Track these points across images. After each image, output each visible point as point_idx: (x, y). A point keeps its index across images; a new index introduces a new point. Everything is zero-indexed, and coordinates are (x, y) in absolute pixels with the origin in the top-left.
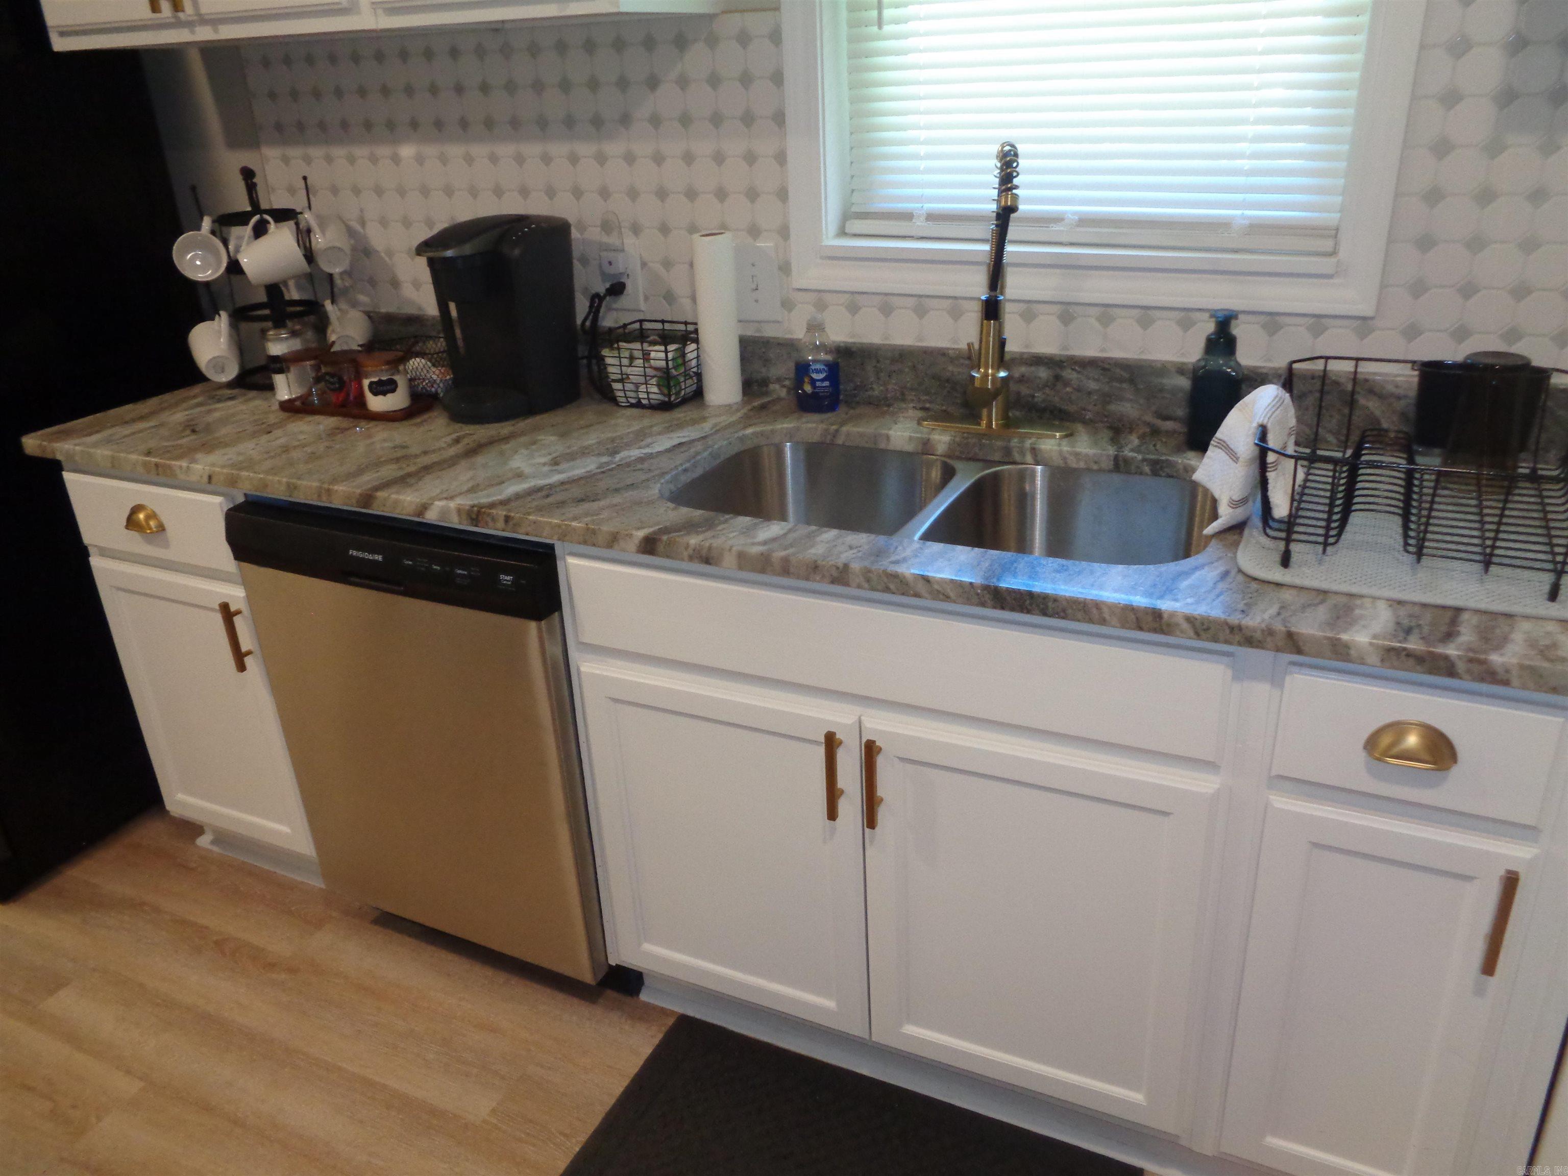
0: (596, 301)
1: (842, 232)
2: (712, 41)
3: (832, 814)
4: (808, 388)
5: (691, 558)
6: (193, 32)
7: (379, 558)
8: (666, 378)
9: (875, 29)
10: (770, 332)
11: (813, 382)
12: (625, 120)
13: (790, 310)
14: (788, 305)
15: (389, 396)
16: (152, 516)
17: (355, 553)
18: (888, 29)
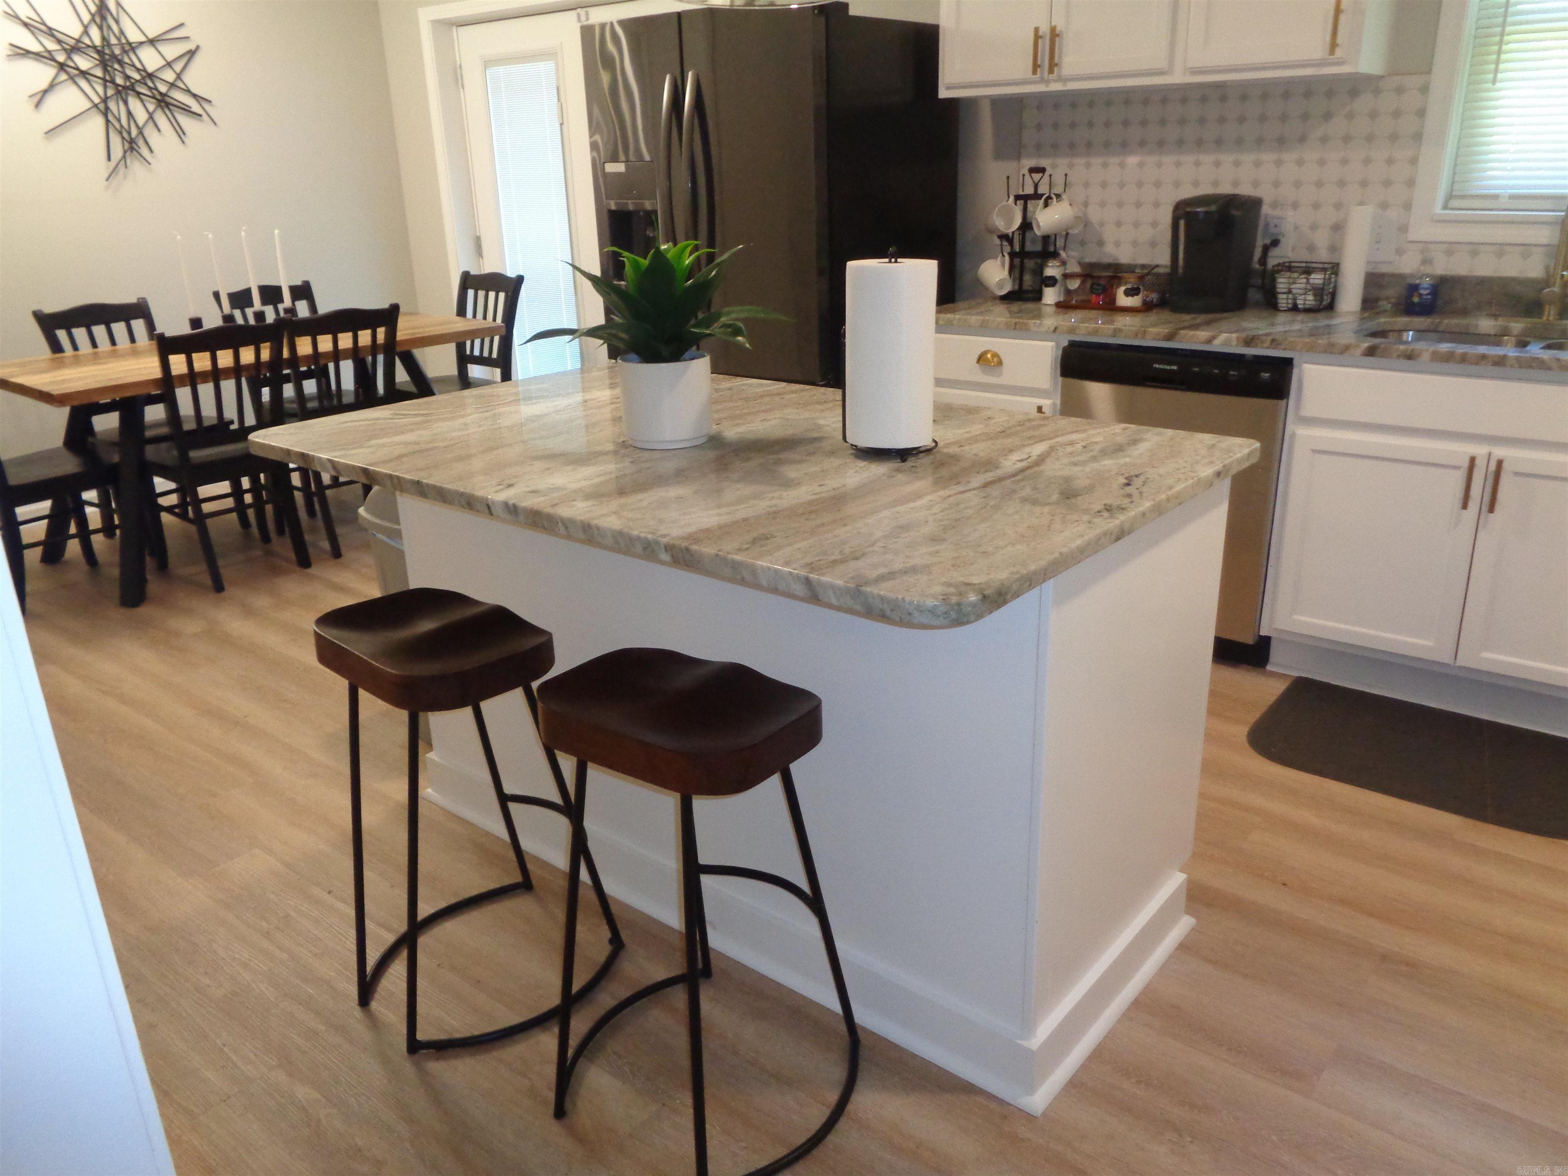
0: (1266, 249)
1: (1445, 207)
2: (1377, 91)
3: (1465, 506)
4: (1416, 299)
5: (1399, 357)
6: (1047, 86)
7: (1175, 368)
8: (1319, 292)
9: (1490, 85)
10: (1384, 269)
11: (1420, 295)
12: (1302, 139)
13: (1400, 256)
14: (1400, 252)
15: (1136, 297)
16: (995, 355)
17: (1157, 366)
18: (1498, 85)
